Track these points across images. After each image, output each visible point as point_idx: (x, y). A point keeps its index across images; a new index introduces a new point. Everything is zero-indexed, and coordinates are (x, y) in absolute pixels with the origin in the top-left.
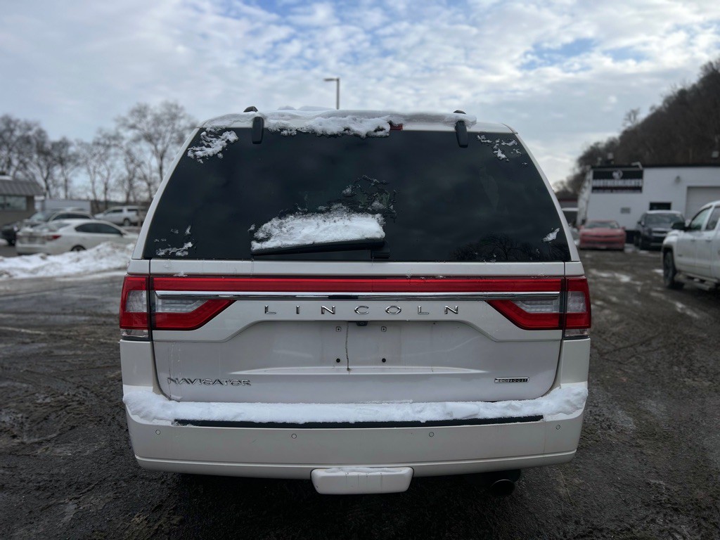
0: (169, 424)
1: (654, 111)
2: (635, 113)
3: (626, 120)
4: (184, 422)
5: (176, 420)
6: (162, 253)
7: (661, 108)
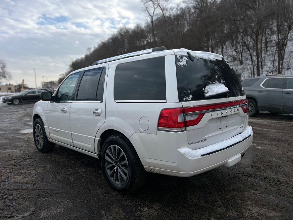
0: (200, 157)
1: (95, 49)
2: (89, 49)
3: (87, 51)
4: (203, 155)
5: (201, 155)
6: (184, 100)
7: (97, 48)
